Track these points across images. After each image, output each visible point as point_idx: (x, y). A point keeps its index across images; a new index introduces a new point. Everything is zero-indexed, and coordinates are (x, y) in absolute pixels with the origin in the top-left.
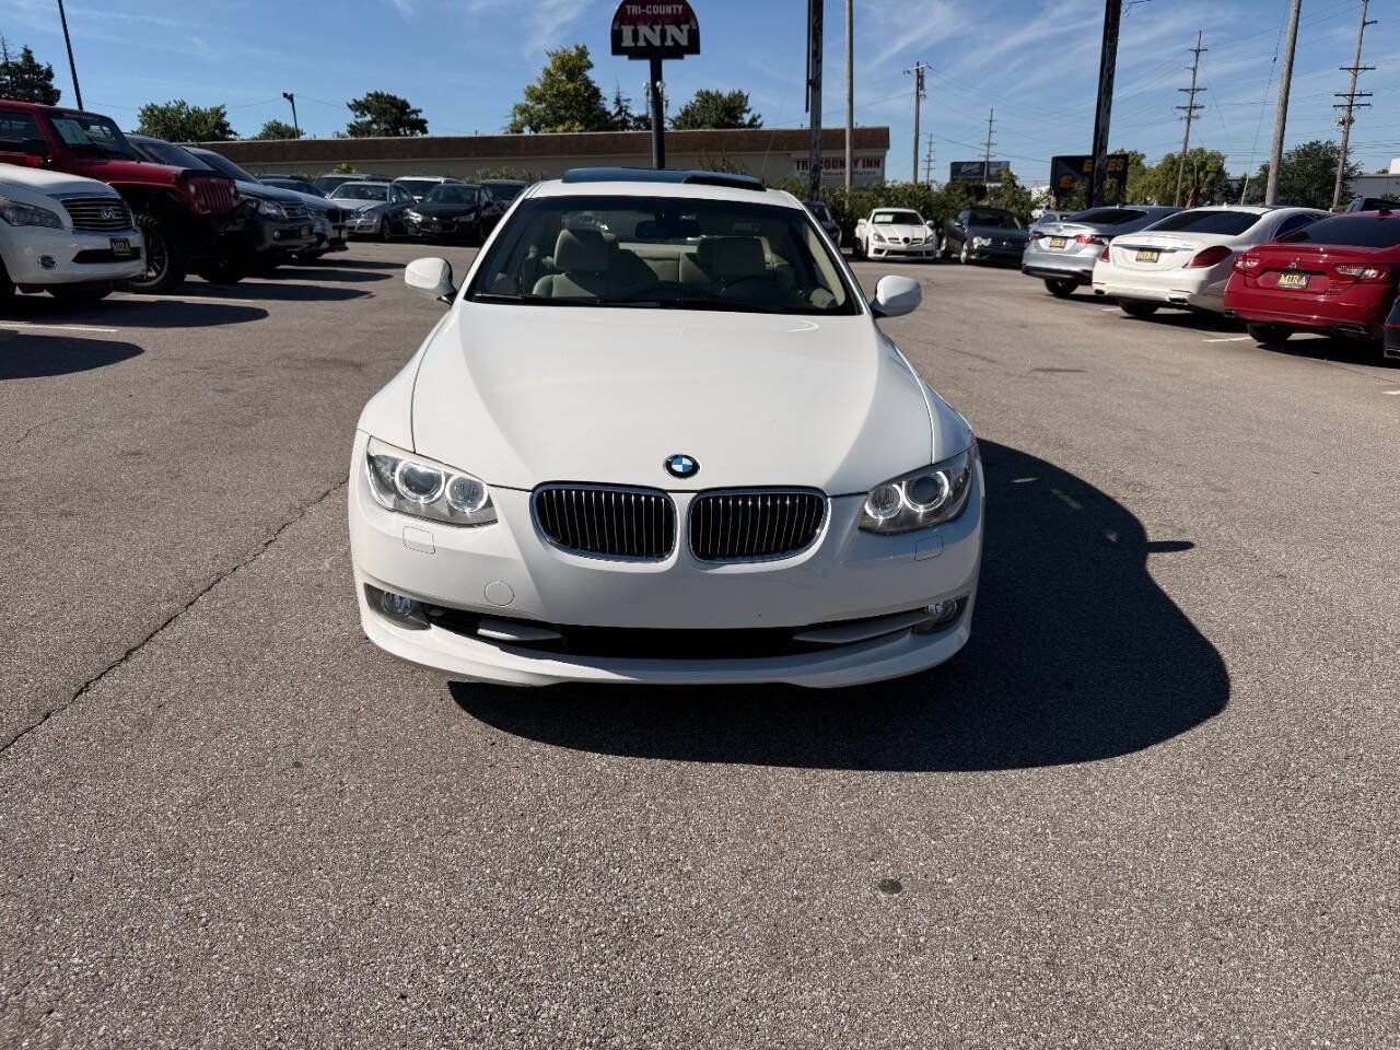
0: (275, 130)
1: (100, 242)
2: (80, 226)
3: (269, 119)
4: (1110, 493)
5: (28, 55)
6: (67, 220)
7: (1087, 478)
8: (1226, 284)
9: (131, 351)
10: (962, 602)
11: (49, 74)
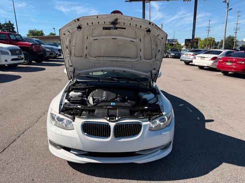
0: (52, 34)
1: (16, 57)
2: (12, 54)
3: (51, 32)
4: (197, 108)
5: (10, 22)
6: (10, 53)
7: (193, 104)
8: (217, 64)
9: (19, 77)
10: (170, 142)
11: (13, 25)
